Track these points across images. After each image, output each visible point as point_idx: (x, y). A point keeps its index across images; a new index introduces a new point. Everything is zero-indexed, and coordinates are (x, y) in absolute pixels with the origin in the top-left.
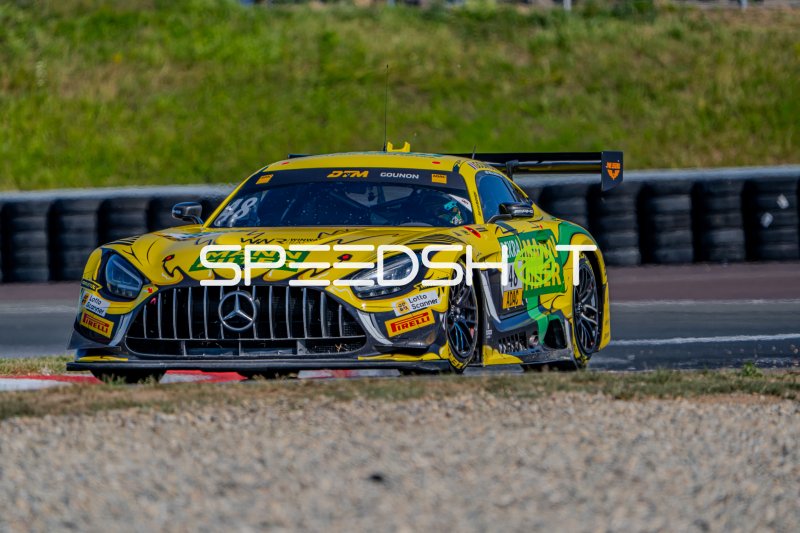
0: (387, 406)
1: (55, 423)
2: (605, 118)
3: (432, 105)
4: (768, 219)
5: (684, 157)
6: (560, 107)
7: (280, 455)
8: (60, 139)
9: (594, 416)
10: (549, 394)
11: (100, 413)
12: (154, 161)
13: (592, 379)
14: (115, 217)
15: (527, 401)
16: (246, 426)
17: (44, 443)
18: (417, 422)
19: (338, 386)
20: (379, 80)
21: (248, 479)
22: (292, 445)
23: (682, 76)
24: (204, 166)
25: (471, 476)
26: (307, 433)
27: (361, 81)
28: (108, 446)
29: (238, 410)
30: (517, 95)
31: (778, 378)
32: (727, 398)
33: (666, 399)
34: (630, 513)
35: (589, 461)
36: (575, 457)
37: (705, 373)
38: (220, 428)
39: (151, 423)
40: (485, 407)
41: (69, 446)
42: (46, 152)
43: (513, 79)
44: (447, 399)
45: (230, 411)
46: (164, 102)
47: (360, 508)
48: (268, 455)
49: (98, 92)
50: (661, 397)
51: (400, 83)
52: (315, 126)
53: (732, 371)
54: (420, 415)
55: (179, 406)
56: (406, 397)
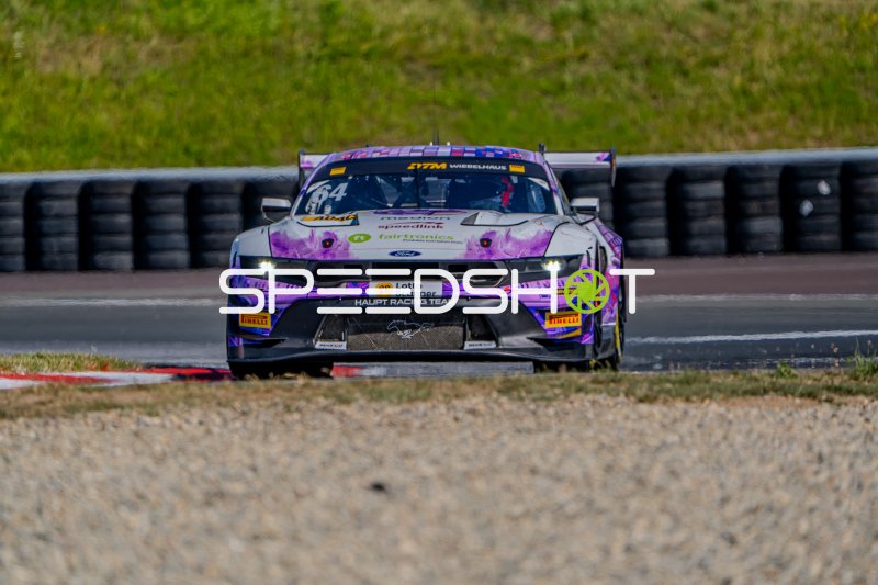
0: (390, 410)
1: (28, 426)
2: (633, 97)
3: (445, 83)
4: (807, 207)
5: (718, 139)
6: (583, 85)
7: (272, 462)
8: (39, 116)
9: (615, 421)
10: (567, 397)
11: (78, 416)
12: (140, 141)
13: (613, 381)
14: (97, 202)
15: (543, 403)
16: (236, 431)
17: (16, 447)
18: (423, 427)
19: (337, 386)
20: (388, 54)
21: (237, 488)
22: (286, 451)
23: (717, 51)
24: (195, 148)
25: (480, 485)
26: (303, 438)
27: (367, 56)
28: (86, 451)
29: (228, 412)
30: (537, 72)
31: (815, 379)
32: (760, 400)
33: (694, 402)
34: (652, 525)
35: (609, 469)
36: (593, 464)
37: (736, 374)
38: (209, 432)
39: (133, 427)
40: (498, 411)
41: (43, 451)
42: (24, 131)
43: (532, 55)
44: (456, 402)
45: (219, 414)
46: (151, 78)
47: (360, 520)
48: (260, 462)
49: (79, 65)
50: (688, 400)
51: (410, 59)
52: (317, 104)
53: (766, 371)
54: (426, 420)
55: (165, 408)
56: (411, 400)
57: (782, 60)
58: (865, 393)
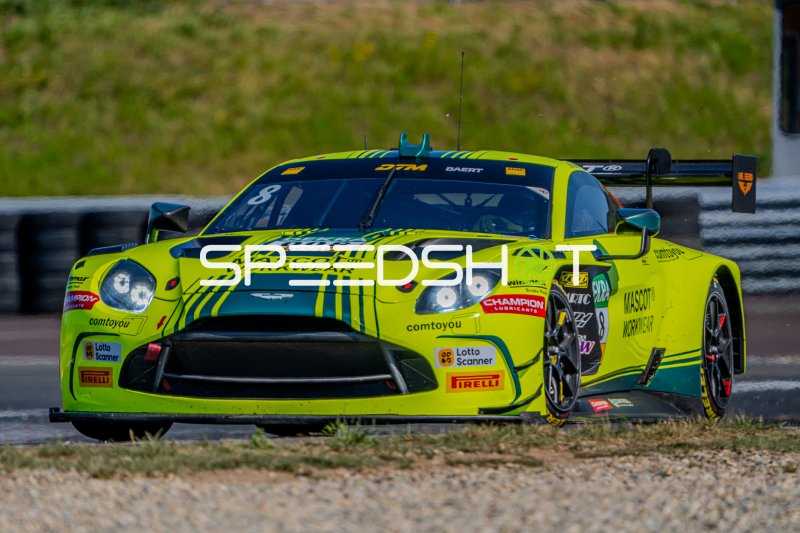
57: (269, 93)
58: (346, 465)
